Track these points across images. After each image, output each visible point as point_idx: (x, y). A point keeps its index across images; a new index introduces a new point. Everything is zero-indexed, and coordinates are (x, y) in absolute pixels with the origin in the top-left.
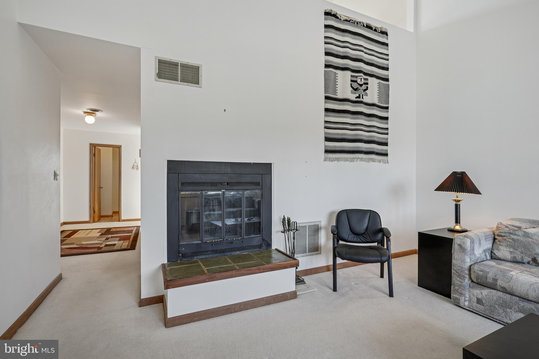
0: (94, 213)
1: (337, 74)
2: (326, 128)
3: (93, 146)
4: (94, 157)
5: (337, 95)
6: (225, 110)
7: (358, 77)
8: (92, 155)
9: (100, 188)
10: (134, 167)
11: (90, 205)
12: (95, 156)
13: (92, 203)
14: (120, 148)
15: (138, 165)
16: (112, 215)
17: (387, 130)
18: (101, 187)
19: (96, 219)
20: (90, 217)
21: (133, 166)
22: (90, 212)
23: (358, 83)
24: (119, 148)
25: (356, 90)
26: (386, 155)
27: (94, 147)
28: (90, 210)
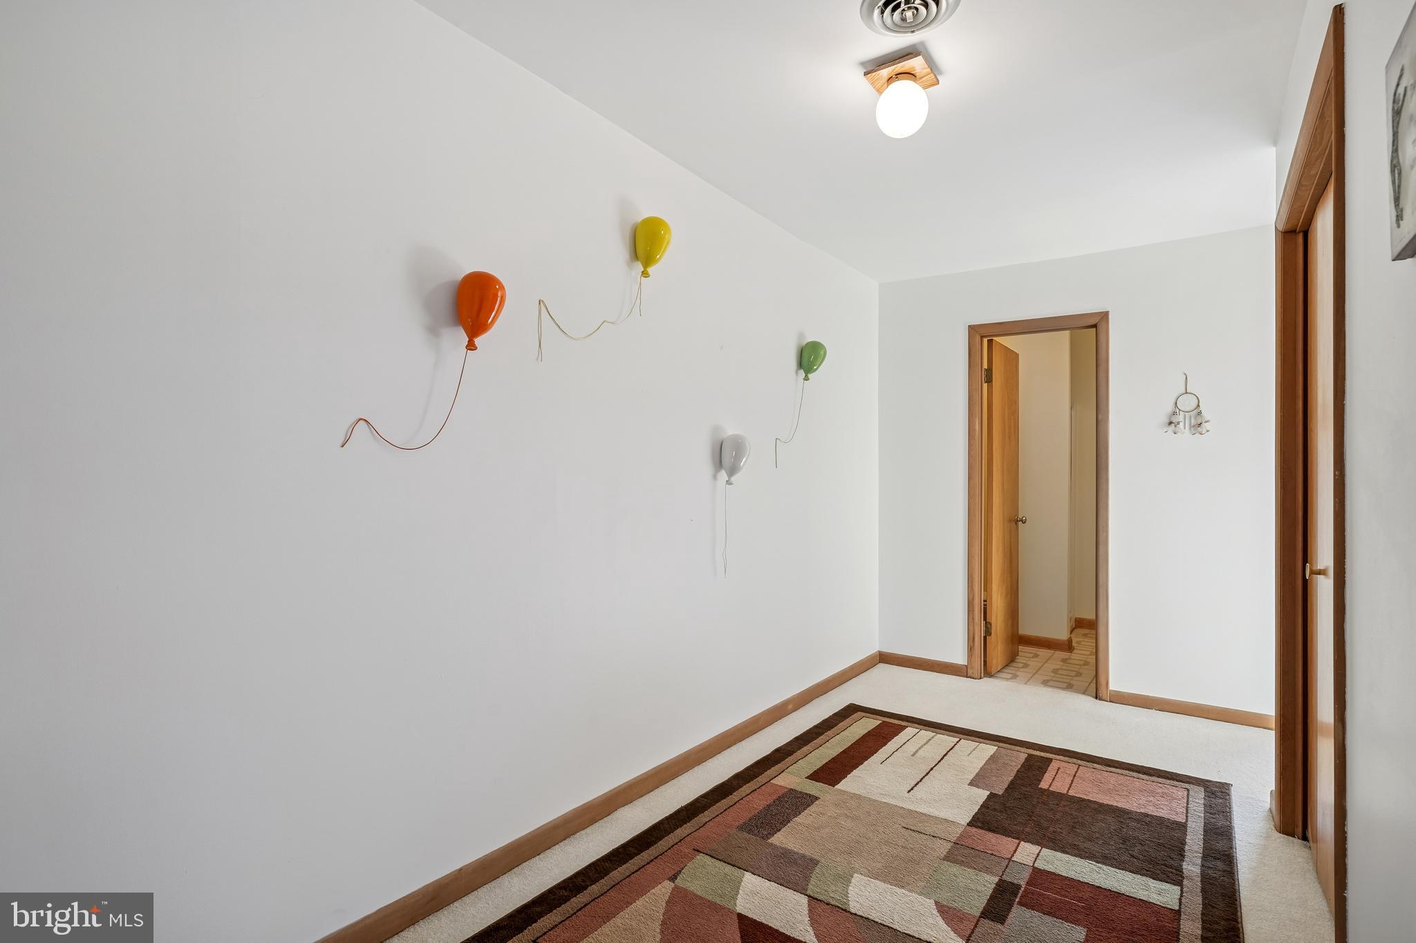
0: (988, 632)
3: (982, 337)
4: (985, 385)
8: (980, 375)
9: (1017, 521)
10: (1181, 418)
11: (971, 597)
12: (989, 380)
13: (976, 588)
14: (1101, 328)
15: (1202, 408)
16: (1070, 641)
18: (1020, 517)
19: (994, 661)
20: (971, 649)
21: (1174, 413)
22: (971, 628)
24: (1095, 326)
27: (985, 340)
28: (971, 620)
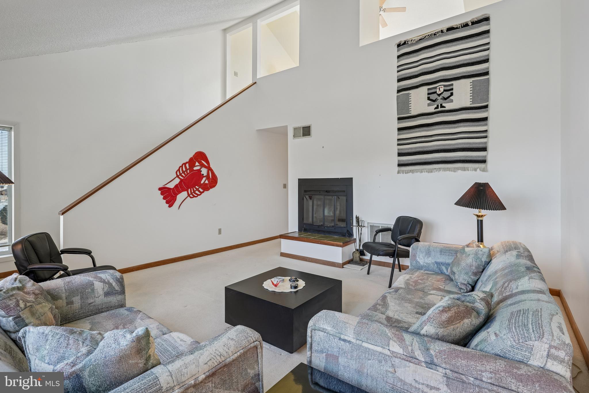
1: (411, 94)
2: (398, 145)
5: (411, 113)
6: (323, 147)
7: (437, 88)
17: (486, 133)
23: (437, 94)
25: (434, 101)
26: (484, 161)
